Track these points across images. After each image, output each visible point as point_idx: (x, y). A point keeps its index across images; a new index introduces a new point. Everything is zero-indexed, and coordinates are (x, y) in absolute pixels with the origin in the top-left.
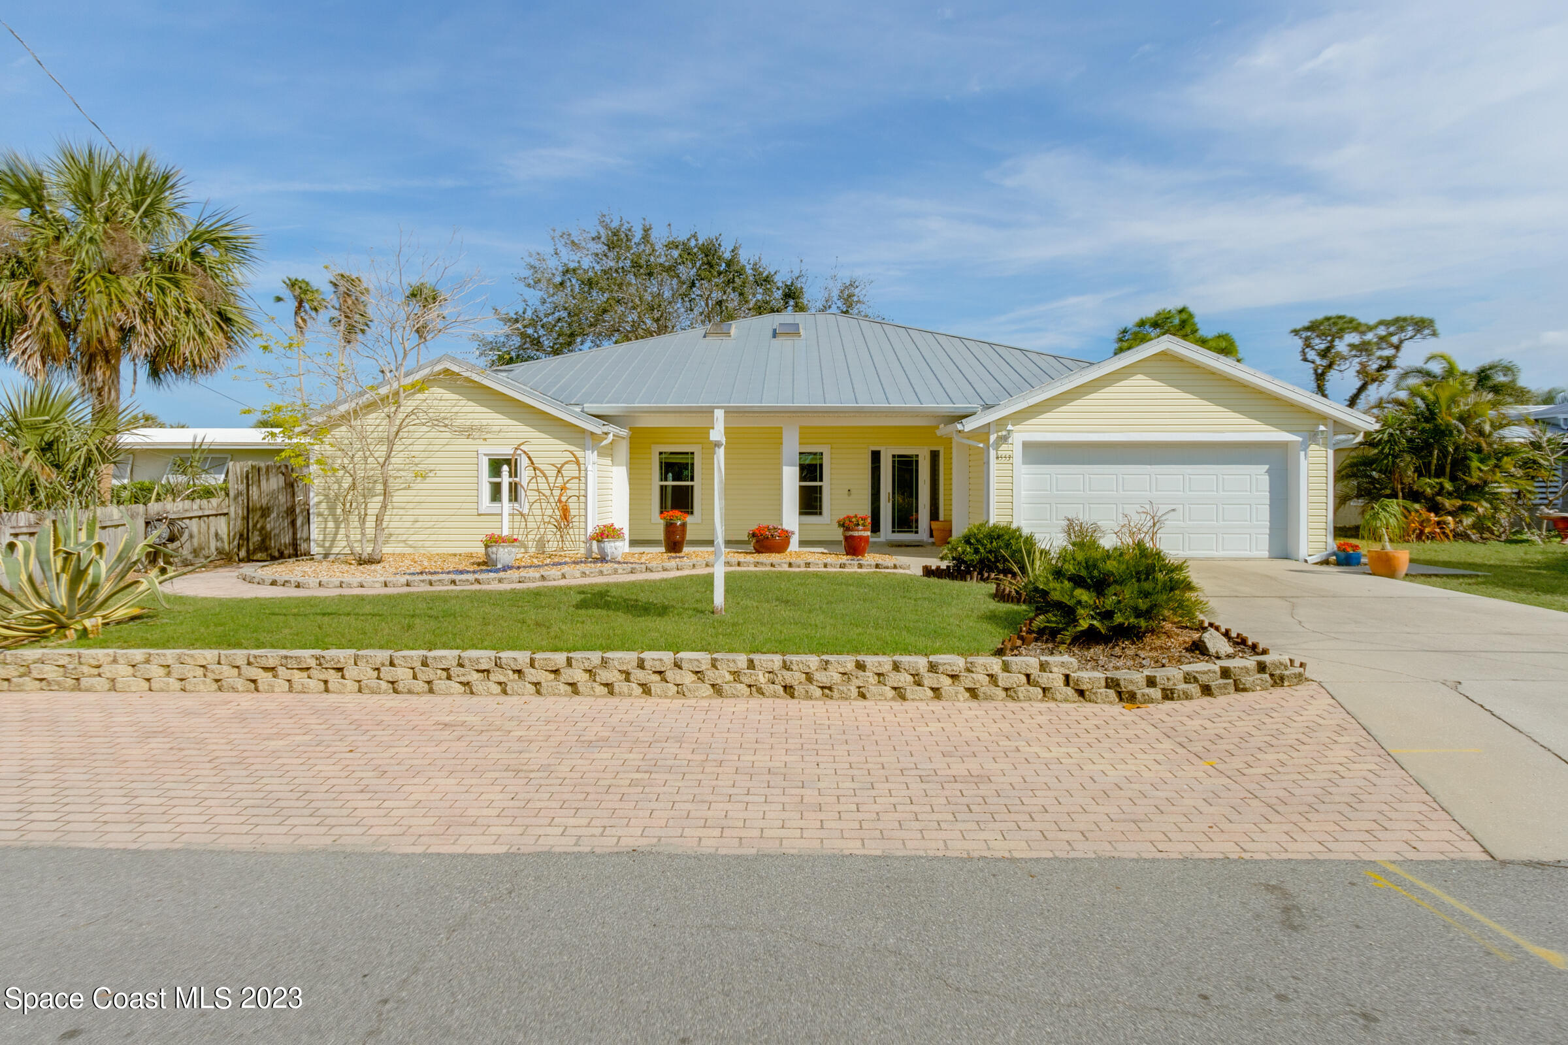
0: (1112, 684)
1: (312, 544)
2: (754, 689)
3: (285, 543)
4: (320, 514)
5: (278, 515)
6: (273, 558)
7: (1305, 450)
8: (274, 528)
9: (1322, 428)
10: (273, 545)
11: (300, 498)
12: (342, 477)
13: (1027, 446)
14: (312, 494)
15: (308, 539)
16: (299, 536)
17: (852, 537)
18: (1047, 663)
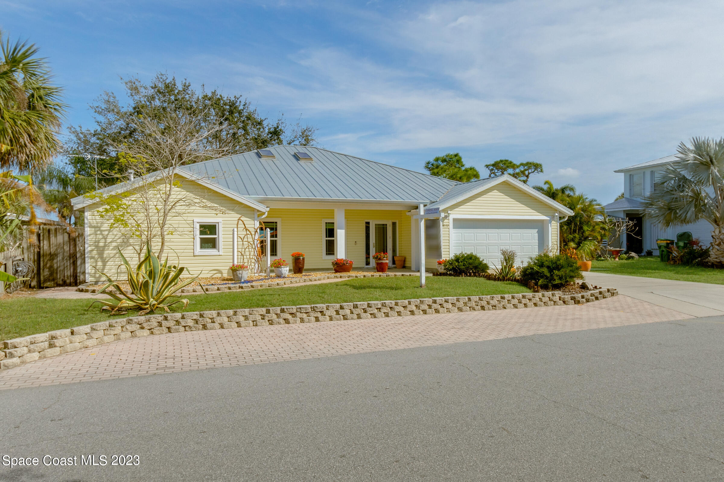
0: (573, 298)
1: (87, 276)
2: (471, 308)
3: (68, 276)
4: (92, 258)
5: (63, 259)
6: (59, 285)
7: (550, 223)
8: (60, 267)
9: (557, 214)
10: (58, 277)
11: (79, 248)
12: (107, 235)
13: (455, 220)
14: (86, 246)
15: (84, 273)
16: (78, 271)
17: (382, 263)
18: (554, 293)
